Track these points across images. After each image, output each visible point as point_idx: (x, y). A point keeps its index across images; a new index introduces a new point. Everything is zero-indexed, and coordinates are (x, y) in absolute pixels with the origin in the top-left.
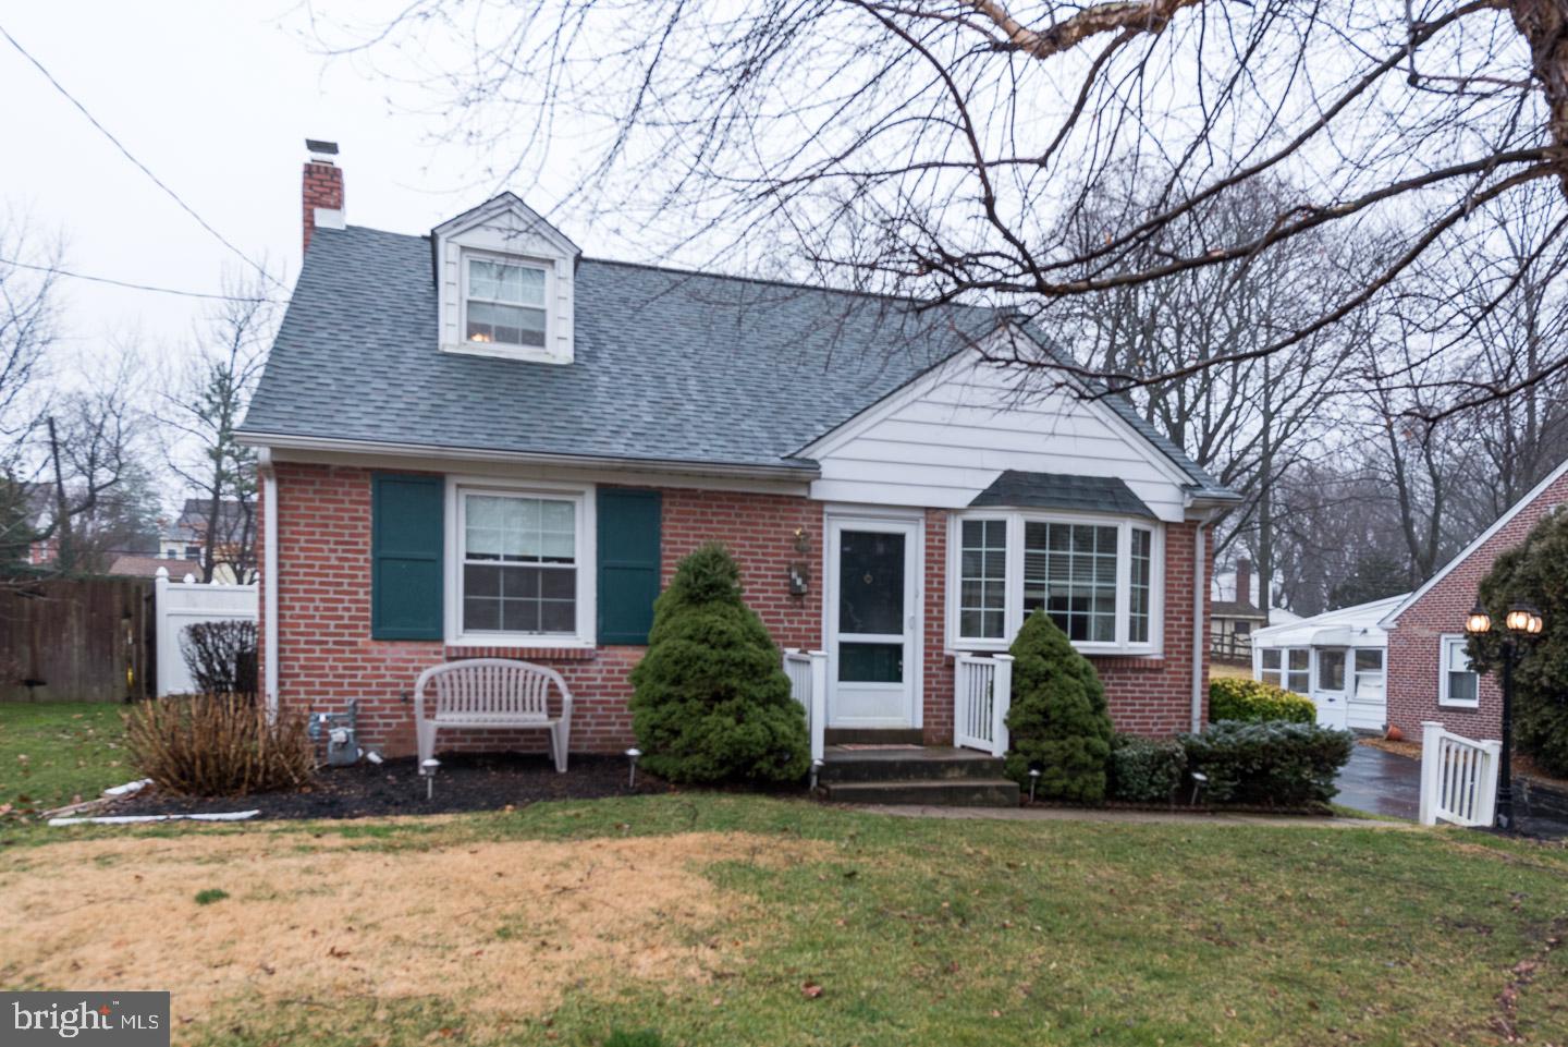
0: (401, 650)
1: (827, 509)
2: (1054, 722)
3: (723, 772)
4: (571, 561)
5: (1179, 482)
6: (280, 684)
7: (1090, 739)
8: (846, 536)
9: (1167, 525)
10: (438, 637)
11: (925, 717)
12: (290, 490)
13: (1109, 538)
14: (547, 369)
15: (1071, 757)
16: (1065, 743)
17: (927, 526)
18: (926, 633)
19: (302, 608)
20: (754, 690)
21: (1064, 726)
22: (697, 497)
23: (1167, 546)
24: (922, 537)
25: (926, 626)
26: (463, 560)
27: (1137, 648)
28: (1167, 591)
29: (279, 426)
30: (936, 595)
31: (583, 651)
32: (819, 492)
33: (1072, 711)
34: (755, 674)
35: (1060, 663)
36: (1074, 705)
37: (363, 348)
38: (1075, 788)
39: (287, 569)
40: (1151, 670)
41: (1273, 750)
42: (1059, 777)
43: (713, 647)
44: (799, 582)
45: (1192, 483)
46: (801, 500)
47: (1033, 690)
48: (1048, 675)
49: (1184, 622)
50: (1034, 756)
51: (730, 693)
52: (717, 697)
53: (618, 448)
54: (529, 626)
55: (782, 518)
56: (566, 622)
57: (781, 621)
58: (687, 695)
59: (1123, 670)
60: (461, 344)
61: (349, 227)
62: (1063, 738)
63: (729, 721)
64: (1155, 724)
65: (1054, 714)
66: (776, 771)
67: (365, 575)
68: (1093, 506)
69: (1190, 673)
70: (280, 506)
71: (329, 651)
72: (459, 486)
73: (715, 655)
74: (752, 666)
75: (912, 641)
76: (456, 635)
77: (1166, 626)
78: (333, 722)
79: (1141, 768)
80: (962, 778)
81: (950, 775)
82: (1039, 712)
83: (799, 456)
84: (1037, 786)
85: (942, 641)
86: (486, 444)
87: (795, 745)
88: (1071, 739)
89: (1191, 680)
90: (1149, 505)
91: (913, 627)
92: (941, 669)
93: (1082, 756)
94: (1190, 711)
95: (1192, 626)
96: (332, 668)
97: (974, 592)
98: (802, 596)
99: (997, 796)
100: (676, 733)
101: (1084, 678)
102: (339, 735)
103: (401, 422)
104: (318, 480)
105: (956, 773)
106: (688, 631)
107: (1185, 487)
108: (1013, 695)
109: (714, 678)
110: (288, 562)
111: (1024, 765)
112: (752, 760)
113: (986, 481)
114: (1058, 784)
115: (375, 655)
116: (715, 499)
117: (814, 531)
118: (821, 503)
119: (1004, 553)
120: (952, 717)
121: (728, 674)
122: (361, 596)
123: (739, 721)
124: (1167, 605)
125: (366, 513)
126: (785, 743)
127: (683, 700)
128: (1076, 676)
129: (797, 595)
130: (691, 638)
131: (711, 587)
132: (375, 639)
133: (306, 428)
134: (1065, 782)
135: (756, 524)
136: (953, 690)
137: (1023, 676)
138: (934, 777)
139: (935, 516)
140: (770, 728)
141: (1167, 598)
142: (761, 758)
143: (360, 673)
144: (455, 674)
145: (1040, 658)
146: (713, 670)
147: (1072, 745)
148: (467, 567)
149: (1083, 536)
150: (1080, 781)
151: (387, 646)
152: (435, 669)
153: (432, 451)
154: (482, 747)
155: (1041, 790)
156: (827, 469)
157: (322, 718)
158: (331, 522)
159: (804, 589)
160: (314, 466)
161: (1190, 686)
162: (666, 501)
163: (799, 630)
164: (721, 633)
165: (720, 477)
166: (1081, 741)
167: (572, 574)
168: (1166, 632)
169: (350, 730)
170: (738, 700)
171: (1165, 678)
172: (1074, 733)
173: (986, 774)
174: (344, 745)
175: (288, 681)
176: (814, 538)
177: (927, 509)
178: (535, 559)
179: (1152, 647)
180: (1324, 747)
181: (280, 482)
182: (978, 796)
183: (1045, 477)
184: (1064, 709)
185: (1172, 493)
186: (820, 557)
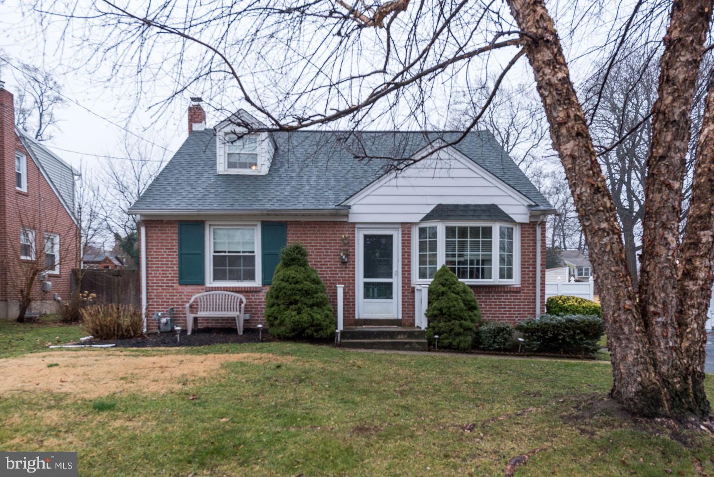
0: (189, 289)
1: (357, 226)
2: (445, 314)
3: (293, 334)
4: (253, 252)
5: (526, 204)
6: (148, 302)
7: (463, 321)
8: (366, 237)
9: (522, 224)
10: (202, 283)
11: (403, 314)
12: (150, 230)
13: (488, 232)
14: (256, 177)
15: (452, 330)
16: (450, 324)
17: (402, 231)
18: (403, 277)
19: (155, 274)
20: (306, 301)
21: (450, 316)
22: (301, 224)
23: (522, 234)
24: (400, 235)
25: (403, 274)
26: (212, 253)
27: (505, 282)
28: (522, 255)
29: (144, 207)
30: (406, 261)
31: (256, 288)
32: (352, 219)
33: (453, 309)
34: (308, 294)
35: (450, 288)
36: (454, 306)
37: (188, 175)
38: (455, 343)
39: (150, 259)
40: (514, 292)
41: (558, 327)
42: (447, 338)
43: (290, 284)
44: (344, 257)
45: (533, 204)
46: (345, 223)
47: (437, 300)
48: (443, 293)
49: (531, 269)
50: (436, 329)
51: (296, 302)
52: (291, 304)
53: (268, 206)
54: (238, 278)
55: (337, 231)
56: (251, 276)
57: (337, 274)
58: (280, 303)
59: (499, 292)
60: (225, 171)
61: (206, 129)
62: (450, 321)
63: (294, 313)
64: (516, 317)
65: (444, 311)
66: (315, 334)
67: (176, 261)
68: (478, 218)
69: (535, 293)
70: (147, 236)
71: (164, 289)
72: (210, 225)
73: (290, 287)
74: (306, 291)
75: (396, 281)
76: (210, 282)
77: (522, 271)
78: (163, 316)
79: (489, 335)
80: (405, 339)
81: (399, 337)
82: (438, 310)
83: (343, 204)
84: (438, 343)
85: (410, 281)
86: (218, 208)
87: (323, 323)
88: (453, 322)
89: (535, 296)
90: (511, 216)
91: (397, 275)
92: (409, 292)
93: (458, 329)
94: (535, 311)
95: (535, 271)
96: (166, 296)
97: (424, 259)
98: (347, 263)
99: (417, 346)
100: (276, 318)
101: (463, 295)
102: (164, 320)
103: (189, 202)
104: (159, 226)
105: (402, 337)
106: (281, 278)
107: (530, 206)
108: (429, 303)
109: (290, 295)
110: (150, 257)
111: (432, 333)
112: (305, 329)
113: (429, 210)
114: (446, 341)
115: (180, 291)
116: (309, 224)
117: (351, 236)
118: (354, 224)
119: (436, 241)
120: (414, 314)
121: (296, 294)
122: (175, 269)
123: (299, 313)
124: (522, 262)
125: (175, 237)
126: (318, 322)
127: (279, 305)
128: (458, 293)
129: (344, 263)
130: (282, 280)
131: (293, 260)
132: (181, 284)
133: (153, 206)
134: (450, 340)
135: (326, 234)
136: (414, 302)
137: (433, 294)
138: (392, 338)
139: (406, 227)
140: (312, 316)
141: (522, 258)
142: (308, 328)
143: (175, 297)
144: (205, 297)
145: (440, 286)
146: (289, 293)
147: (453, 324)
148: (214, 256)
149: (475, 231)
150: (457, 340)
151: (184, 287)
152: (198, 295)
153: (195, 212)
154: (219, 326)
155: (440, 344)
156: (354, 209)
157: (160, 314)
158: (164, 241)
159: (346, 260)
160: (158, 221)
161: (535, 299)
162: (289, 226)
163: (345, 277)
164: (293, 278)
165: (310, 215)
166: (457, 322)
167: (254, 256)
168: (522, 274)
169: (169, 319)
170: (299, 305)
171: (522, 296)
172: (455, 319)
173: (416, 337)
174: (166, 324)
175: (150, 301)
176: (351, 238)
177: (402, 223)
178: (239, 252)
179: (515, 281)
180: (587, 325)
181: (146, 227)
182: (408, 346)
183: (457, 206)
184: (449, 308)
185: (524, 210)
186: (354, 246)
